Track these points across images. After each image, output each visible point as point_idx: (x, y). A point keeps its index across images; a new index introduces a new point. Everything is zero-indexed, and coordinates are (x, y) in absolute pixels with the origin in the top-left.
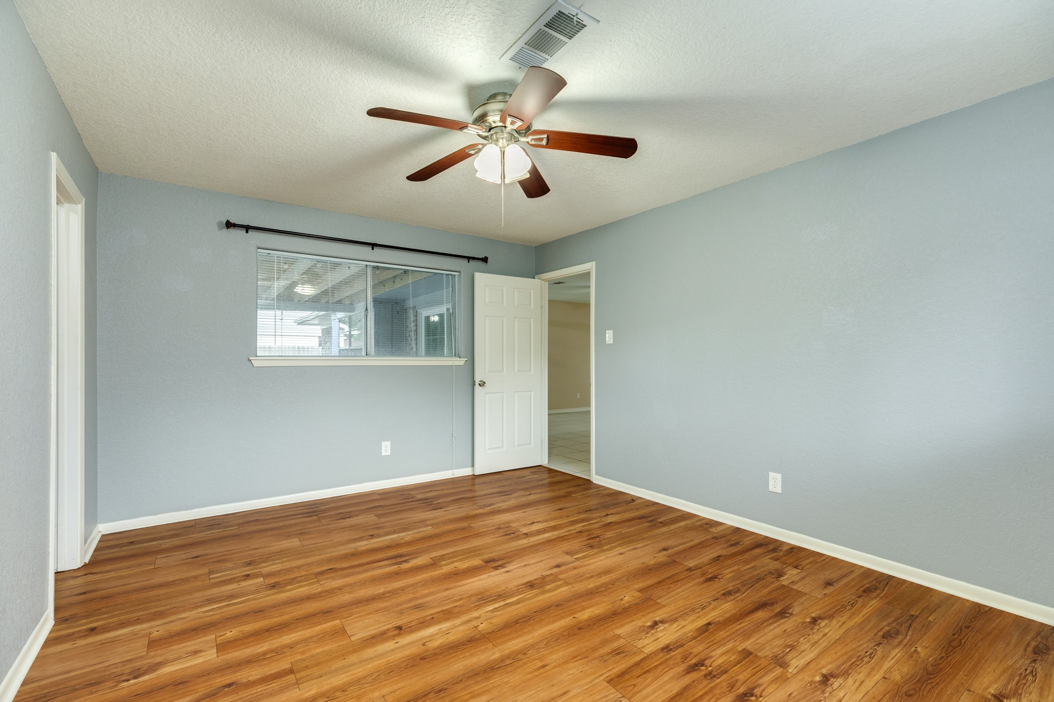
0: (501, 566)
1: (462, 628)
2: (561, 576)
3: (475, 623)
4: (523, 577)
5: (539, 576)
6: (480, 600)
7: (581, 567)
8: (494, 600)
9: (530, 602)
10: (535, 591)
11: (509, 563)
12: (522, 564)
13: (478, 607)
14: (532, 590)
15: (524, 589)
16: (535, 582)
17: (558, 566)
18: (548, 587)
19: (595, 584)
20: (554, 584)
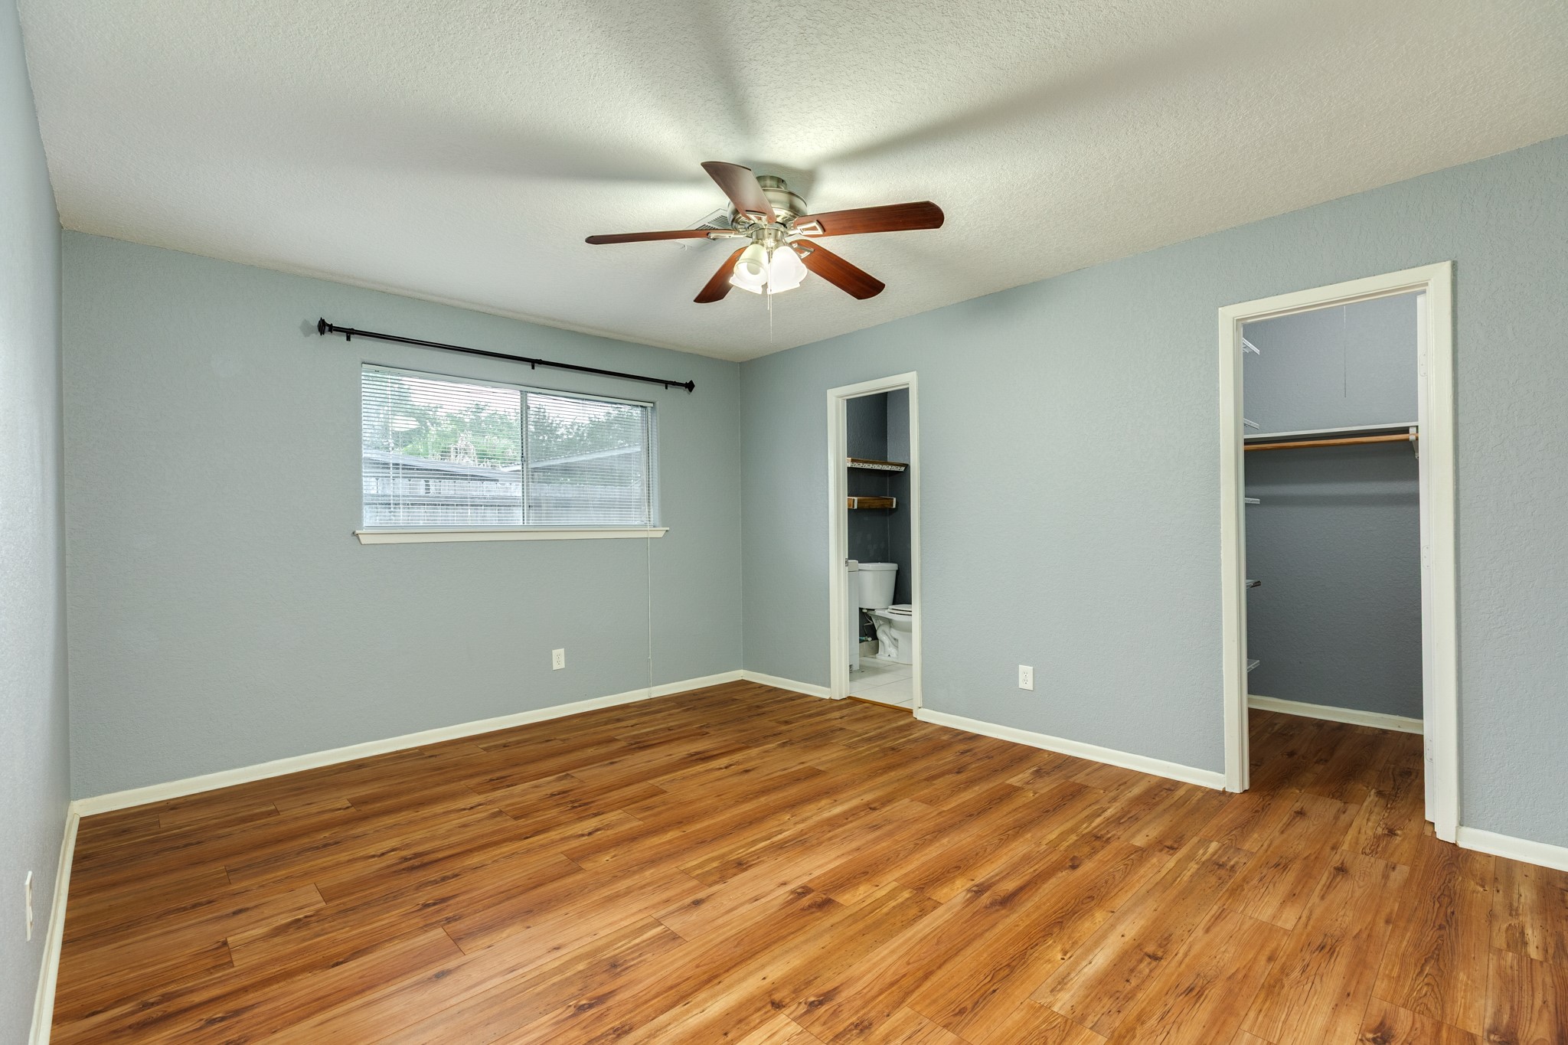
0: (799, 894)
1: (809, 814)
2: (695, 882)
3: (797, 819)
4: (756, 877)
5: (730, 881)
6: (804, 842)
7: (654, 906)
8: (786, 842)
9: (739, 844)
10: (733, 857)
11: (789, 903)
12: (763, 900)
13: (802, 833)
14: (738, 858)
15: (749, 859)
16: (734, 870)
17: (697, 903)
18: (715, 864)
19: (642, 875)
20: (706, 869)
